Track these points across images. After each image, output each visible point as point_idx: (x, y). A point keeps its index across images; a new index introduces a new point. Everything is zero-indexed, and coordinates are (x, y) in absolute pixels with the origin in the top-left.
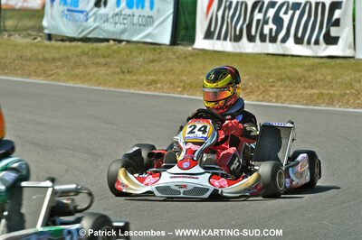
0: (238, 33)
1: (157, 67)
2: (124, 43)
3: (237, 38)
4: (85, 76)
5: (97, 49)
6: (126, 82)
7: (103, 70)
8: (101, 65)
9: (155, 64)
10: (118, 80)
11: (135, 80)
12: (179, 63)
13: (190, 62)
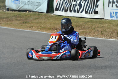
0: (67, 9)
1: (36, 21)
2: (32, 12)
3: (66, 11)
4: (10, 24)
5: (20, 14)
6: (23, 26)
7: (17, 22)
8: (18, 20)
9: (36, 20)
10: (20, 26)
11: (26, 26)
12: (45, 20)
13: (48, 20)
